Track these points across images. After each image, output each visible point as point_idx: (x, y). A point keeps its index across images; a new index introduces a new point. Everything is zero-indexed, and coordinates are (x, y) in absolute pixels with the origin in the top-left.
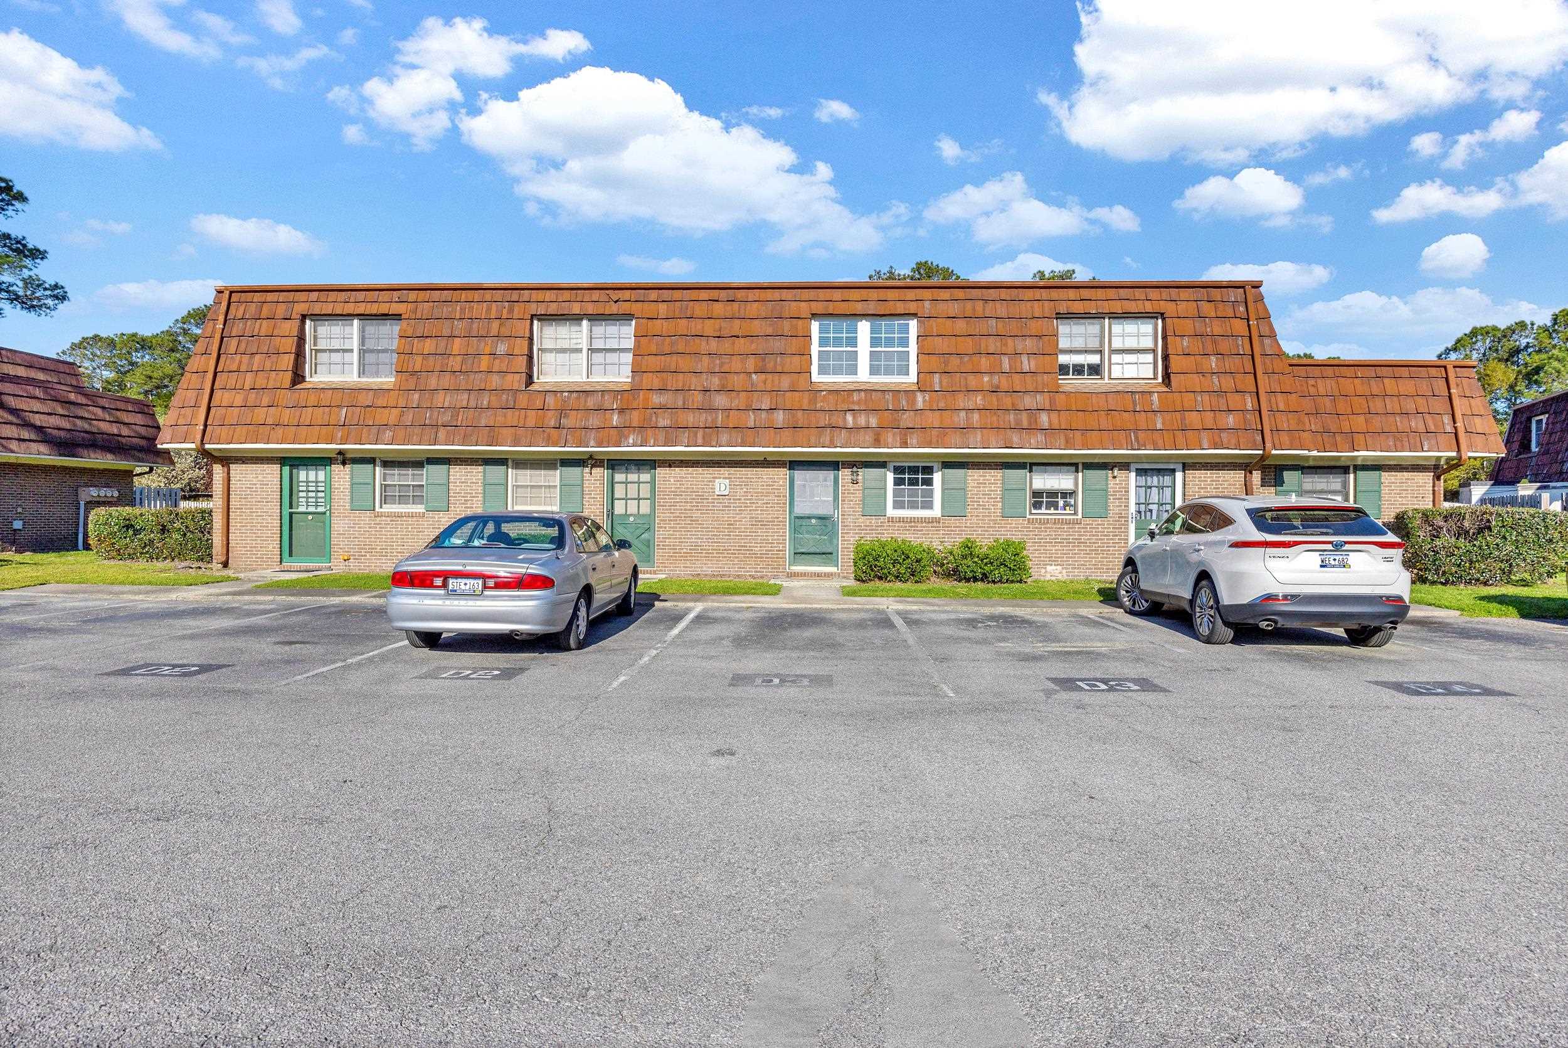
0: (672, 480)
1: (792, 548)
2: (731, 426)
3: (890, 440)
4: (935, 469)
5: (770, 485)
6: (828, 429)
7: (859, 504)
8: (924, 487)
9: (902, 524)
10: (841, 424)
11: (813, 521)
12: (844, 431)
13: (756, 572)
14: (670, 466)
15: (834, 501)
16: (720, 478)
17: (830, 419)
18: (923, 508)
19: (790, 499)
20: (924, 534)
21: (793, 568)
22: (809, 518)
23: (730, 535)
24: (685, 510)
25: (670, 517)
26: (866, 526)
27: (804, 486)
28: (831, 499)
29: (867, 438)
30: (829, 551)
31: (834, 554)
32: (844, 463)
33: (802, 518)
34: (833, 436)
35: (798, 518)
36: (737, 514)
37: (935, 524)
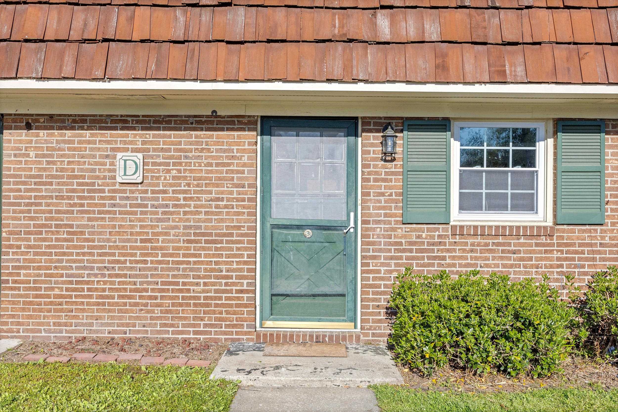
0: (32, 154)
1: (267, 285)
2: (136, 37)
3: (469, 67)
4: (540, 133)
5: (224, 165)
6: (340, 46)
7: (396, 202)
8: (518, 168)
9: (479, 239)
10: (365, 35)
11: (308, 233)
12: (371, 50)
13: (195, 333)
14: (29, 127)
15: (348, 194)
16: (127, 150)
17: (342, 26)
18: (516, 208)
19: (262, 192)
20: (522, 259)
21: (269, 324)
22: (299, 227)
23: (145, 262)
24: (58, 212)
25: (28, 226)
26: (411, 243)
27: (291, 165)
28: (343, 192)
29: (420, 62)
30: (339, 290)
31: (349, 298)
32: (367, 121)
33: (286, 227)
34: (351, 60)
35: (274, 226)
36: (159, 220)
37: (543, 240)
